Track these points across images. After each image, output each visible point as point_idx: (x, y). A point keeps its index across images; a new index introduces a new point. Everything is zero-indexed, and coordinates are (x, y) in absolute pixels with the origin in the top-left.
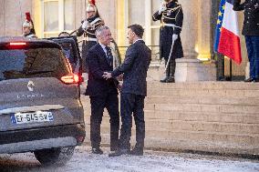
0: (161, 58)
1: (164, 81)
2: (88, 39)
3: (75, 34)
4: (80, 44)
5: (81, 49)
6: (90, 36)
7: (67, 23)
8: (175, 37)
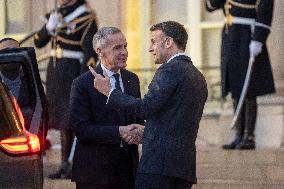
0: (224, 95)
1: (232, 147)
2: (59, 53)
3: (30, 44)
4: (42, 66)
5: (43, 76)
6: (65, 47)
7: (12, 18)
8: (255, 47)
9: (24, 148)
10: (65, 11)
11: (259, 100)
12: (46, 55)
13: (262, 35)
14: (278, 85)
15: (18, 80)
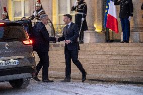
2: (37, 21)
7: (26, 12)
9: (29, 43)
10: (38, 11)
11: (84, 32)
12: (34, 21)
13: (85, 16)
14: (88, 28)
15: (27, 28)
